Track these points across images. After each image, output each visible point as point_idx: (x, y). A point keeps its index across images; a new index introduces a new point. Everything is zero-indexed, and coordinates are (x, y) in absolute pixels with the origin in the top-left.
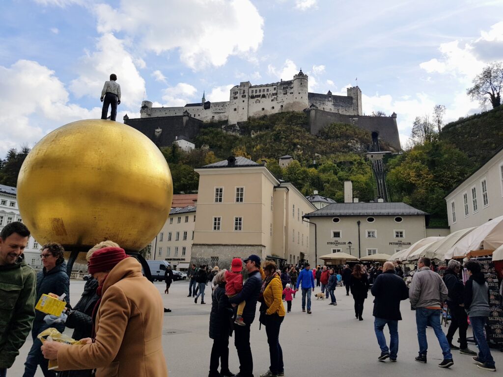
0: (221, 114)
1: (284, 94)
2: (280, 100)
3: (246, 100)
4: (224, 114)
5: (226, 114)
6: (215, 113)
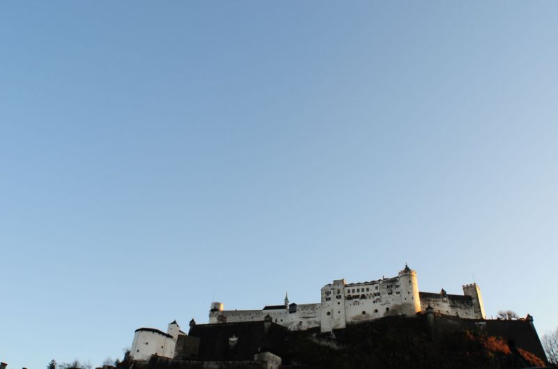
0: (311, 319)
1: (389, 294)
2: (384, 301)
3: (341, 301)
4: (313, 319)
5: (317, 319)
6: (304, 318)
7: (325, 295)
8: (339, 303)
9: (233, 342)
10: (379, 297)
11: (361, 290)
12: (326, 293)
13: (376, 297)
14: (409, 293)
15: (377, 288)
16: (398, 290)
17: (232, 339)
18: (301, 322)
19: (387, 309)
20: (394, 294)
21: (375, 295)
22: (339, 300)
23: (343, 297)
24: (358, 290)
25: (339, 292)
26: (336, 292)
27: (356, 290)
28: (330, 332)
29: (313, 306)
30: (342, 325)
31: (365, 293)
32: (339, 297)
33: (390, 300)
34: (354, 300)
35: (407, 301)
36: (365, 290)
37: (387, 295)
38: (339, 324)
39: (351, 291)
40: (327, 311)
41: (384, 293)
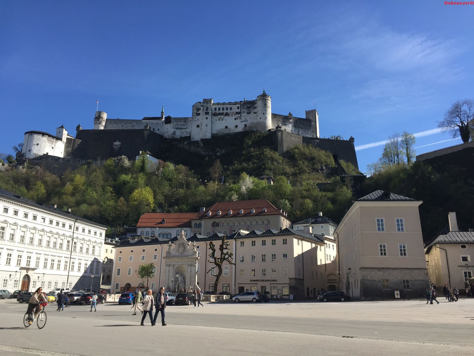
0: (183, 130)
2: (243, 119)
3: (209, 117)
4: (185, 130)
5: (188, 130)
6: (177, 128)
7: (195, 111)
8: (207, 118)
9: (117, 145)
10: (239, 115)
11: (225, 109)
12: (196, 110)
13: (237, 115)
14: (264, 114)
15: (238, 108)
17: (116, 143)
18: (174, 132)
19: (245, 125)
20: (252, 114)
22: (207, 116)
23: (210, 114)
24: (223, 109)
25: (207, 109)
26: (205, 109)
27: (221, 109)
28: (198, 141)
29: (185, 120)
30: (209, 136)
31: (229, 111)
32: (207, 113)
33: (248, 118)
34: (219, 116)
35: (261, 120)
36: (229, 109)
37: (246, 114)
38: (206, 135)
39: (217, 109)
40: (197, 124)
41: (244, 112)
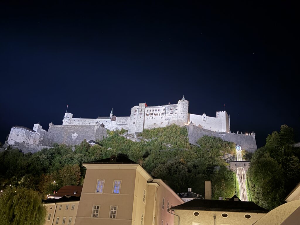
0: (124, 126)
1: (171, 113)
2: (167, 117)
4: (125, 126)
5: (127, 126)
6: (119, 124)
8: (141, 117)
9: (75, 136)
11: (155, 110)
12: (134, 111)
15: (164, 110)
16: (177, 111)
17: (74, 135)
18: (117, 127)
19: (168, 122)
20: (174, 114)
21: (163, 114)
22: (141, 116)
23: (143, 114)
24: (153, 110)
25: (141, 110)
26: (140, 110)
27: (152, 110)
28: (133, 134)
29: (126, 118)
30: (141, 131)
31: (157, 112)
32: (141, 114)
33: (171, 117)
34: (150, 116)
35: (180, 119)
36: (157, 110)
37: (169, 114)
38: (139, 130)
39: (149, 111)
40: (133, 122)
41: (168, 113)
